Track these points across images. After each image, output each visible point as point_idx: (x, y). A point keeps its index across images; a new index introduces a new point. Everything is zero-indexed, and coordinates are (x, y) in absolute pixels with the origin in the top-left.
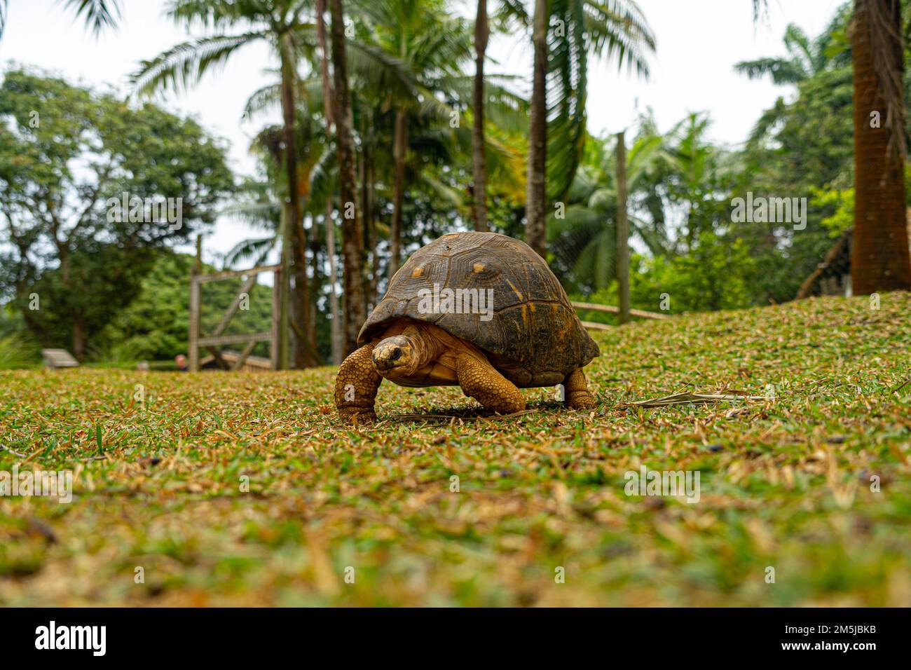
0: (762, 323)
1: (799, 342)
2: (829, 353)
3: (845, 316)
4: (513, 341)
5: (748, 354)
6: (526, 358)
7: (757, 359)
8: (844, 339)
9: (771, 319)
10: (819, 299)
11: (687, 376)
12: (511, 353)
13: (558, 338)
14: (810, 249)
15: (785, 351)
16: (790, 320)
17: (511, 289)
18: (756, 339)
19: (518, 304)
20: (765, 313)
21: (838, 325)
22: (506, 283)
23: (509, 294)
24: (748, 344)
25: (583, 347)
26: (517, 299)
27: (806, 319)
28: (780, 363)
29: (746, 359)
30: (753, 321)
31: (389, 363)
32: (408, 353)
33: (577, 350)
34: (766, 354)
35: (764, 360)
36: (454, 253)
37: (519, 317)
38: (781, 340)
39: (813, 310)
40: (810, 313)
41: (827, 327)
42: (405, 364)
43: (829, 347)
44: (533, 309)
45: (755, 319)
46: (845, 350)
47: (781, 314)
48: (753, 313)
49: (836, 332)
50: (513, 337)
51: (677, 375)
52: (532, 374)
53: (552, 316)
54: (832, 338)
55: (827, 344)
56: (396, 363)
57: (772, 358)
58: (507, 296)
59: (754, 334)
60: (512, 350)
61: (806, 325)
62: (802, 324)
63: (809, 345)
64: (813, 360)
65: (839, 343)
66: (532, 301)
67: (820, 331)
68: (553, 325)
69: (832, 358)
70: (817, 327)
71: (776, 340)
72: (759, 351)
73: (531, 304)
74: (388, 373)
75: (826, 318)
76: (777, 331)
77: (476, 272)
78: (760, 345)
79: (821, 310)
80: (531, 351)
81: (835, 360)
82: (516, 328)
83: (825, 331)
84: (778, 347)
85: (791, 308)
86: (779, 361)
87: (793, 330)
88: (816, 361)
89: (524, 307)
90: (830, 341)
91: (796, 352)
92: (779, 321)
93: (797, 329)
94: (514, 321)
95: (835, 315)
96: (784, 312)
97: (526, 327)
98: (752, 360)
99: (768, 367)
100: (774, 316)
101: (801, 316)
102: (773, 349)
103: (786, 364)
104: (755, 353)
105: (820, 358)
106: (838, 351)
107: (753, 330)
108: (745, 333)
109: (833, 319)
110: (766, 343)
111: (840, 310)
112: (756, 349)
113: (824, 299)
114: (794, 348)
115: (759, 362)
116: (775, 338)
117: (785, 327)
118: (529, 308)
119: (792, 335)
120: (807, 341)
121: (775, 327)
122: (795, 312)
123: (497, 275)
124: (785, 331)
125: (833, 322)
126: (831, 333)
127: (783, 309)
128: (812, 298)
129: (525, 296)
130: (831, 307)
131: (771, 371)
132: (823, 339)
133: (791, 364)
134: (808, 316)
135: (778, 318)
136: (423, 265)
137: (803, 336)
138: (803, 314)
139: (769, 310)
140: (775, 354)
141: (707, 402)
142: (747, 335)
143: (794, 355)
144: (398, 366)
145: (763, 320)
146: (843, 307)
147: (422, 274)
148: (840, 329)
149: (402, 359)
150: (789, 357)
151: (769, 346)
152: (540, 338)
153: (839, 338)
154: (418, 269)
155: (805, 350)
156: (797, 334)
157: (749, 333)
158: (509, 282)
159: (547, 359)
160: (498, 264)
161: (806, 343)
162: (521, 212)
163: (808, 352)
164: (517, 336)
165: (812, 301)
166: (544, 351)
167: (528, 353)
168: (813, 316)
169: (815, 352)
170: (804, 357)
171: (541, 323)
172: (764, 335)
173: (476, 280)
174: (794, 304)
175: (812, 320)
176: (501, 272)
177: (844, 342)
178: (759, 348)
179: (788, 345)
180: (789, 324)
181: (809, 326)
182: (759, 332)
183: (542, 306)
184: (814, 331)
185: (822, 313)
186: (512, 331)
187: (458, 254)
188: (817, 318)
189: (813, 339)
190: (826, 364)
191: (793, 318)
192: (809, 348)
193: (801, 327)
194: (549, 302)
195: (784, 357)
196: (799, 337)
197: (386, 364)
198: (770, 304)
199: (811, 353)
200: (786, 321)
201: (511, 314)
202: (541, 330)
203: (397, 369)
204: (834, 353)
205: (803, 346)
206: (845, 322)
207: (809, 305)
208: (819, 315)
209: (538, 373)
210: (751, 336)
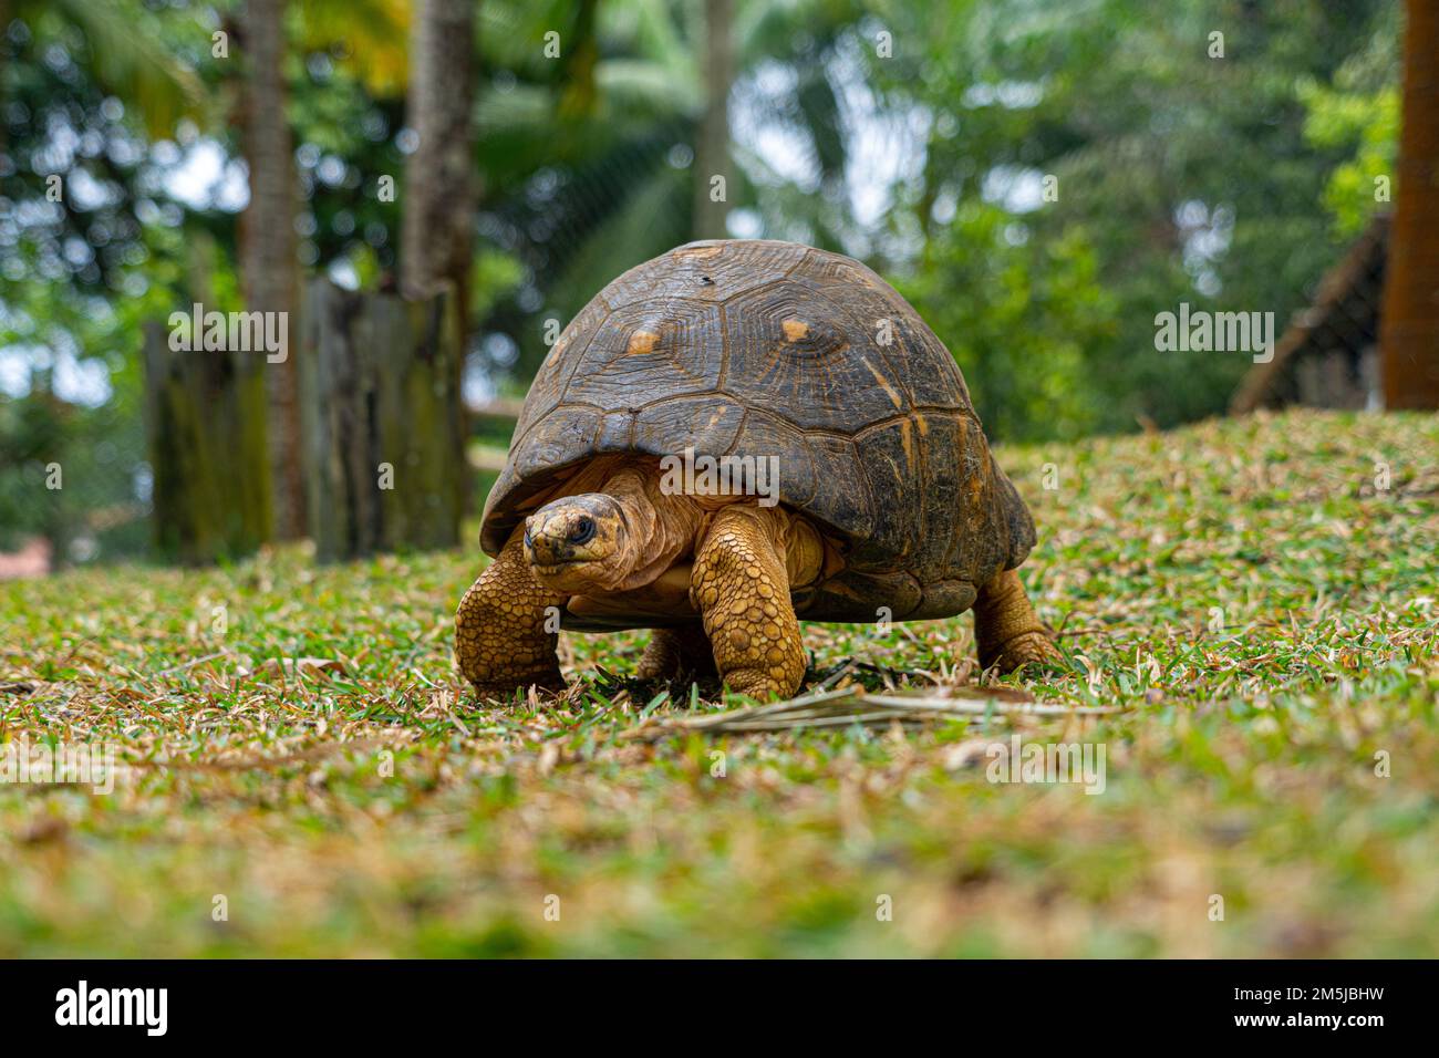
0: (1111, 487)
1: (1211, 547)
2: (1294, 580)
3: (1349, 470)
4: (887, 505)
5: (1059, 581)
6: (912, 546)
7: (1086, 597)
8: (1340, 541)
9: (1137, 477)
10: (1279, 419)
11: (871, 644)
12: (887, 536)
13: (970, 498)
14: (1276, 268)
15: (1169, 573)
16: (1190, 479)
17: (874, 382)
18: (1087, 534)
19: (893, 417)
20: (1124, 458)
21: (1323, 498)
22: (861, 365)
23: (872, 393)
24: (1063, 551)
25: (1012, 520)
26: (890, 404)
27: (1237, 478)
28: (1151, 609)
29: (1053, 595)
30: (1083, 479)
31: (563, 550)
32: (613, 534)
33: (1002, 529)
34: (1113, 582)
35: (1105, 601)
36: (729, 294)
37: (898, 450)
38: (1158, 539)
39: (1260, 450)
40: (1247, 461)
41: (1296, 505)
42: (603, 560)
43: (1294, 563)
44: (924, 427)
45: (1089, 472)
46: (1338, 573)
47: (1167, 463)
48: (1087, 458)
49: (1317, 518)
50: (887, 496)
51: (842, 639)
52: (921, 586)
53: (959, 445)
54: (1307, 536)
55: (1291, 554)
56: (579, 551)
57: (1126, 593)
58: (868, 398)
59: (1083, 521)
60: (887, 527)
61: (1236, 496)
62: (1225, 492)
63: (1239, 556)
64: (1245, 602)
65: (1324, 551)
66: (922, 408)
67: (1273, 514)
68: (960, 467)
69: (1300, 598)
70: (1267, 503)
71: (1145, 540)
72: (1093, 573)
73: (919, 417)
74: (559, 572)
75: (1293, 476)
76: (1150, 512)
77: (791, 339)
78: (1098, 552)
79: (1280, 452)
80: (922, 528)
81: (1306, 603)
82: (892, 474)
83: (1288, 514)
84: (1149, 562)
85: (1198, 443)
86: (1148, 602)
87: (1196, 511)
88: (1253, 605)
89: (905, 423)
90: (1301, 546)
91: (1199, 577)
92: (1159, 483)
93: (1207, 506)
94: (888, 459)
95: (1320, 468)
96: (1175, 455)
97: (912, 473)
98: (1072, 598)
99: (1114, 620)
100: (1146, 465)
101: (1222, 468)
102: (1135, 566)
103: (1169, 613)
104: (1082, 577)
105: (1267, 596)
106: (1319, 575)
107: (1081, 508)
108: (1058, 516)
109: (1315, 479)
110: (1116, 548)
111: (1337, 452)
112: (1084, 565)
113: (1294, 418)
114: (1195, 564)
115: (1090, 605)
116: (1143, 532)
117: (1175, 499)
118: (914, 423)
119: (1191, 524)
120: (1235, 544)
121: (1144, 500)
122: (1208, 454)
123: (838, 347)
124: (1173, 511)
125: (1313, 489)
126: (1306, 523)
127: (1174, 447)
128: (1262, 416)
129: (906, 398)
130: (1310, 443)
131: (1119, 633)
132: (1281, 538)
133: (1181, 614)
134: (1244, 469)
135: (1158, 472)
136: (652, 322)
137: (1223, 528)
138: (1229, 462)
139: (1132, 448)
140: (1137, 580)
141: (903, 720)
142: (1064, 524)
143: (1193, 586)
144: (583, 560)
145: (1115, 478)
146: (1345, 443)
147: (657, 346)
148: (1329, 510)
149: (596, 546)
150: (1178, 594)
151: (1123, 557)
152: (939, 498)
153: (1327, 538)
154: (642, 333)
155: (1227, 572)
156: (1206, 523)
157: (1069, 516)
158: (868, 365)
159: (950, 551)
160: (838, 320)
161: (1232, 550)
162: (395, 111)
163: (1235, 578)
164: (895, 493)
165: (1258, 425)
166: (946, 530)
167: (917, 535)
168: (1256, 469)
169: (1255, 577)
170: (1222, 593)
171: (939, 460)
172: (1111, 524)
173: (793, 359)
174: (1208, 430)
175: (1252, 481)
176: (846, 339)
177: (1338, 549)
178: (1093, 561)
179: (1179, 556)
180: (1186, 491)
181: (1244, 499)
182: (1098, 513)
183: (941, 422)
184: (1255, 516)
185: (1284, 459)
186: (884, 482)
187: (737, 295)
188: (1267, 475)
189: (1252, 538)
190: (1281, 614)
191: (1201, 474)
192: (1238, 564)
193: (1222, 500)
194: (952, 411)
195: (1163, 591)
196: (1211, 533)
197: (555, 549)
198: (1135, 430)
199: (1242, 581)
200: (1180, 481)
201: (879, 441)
202: (942, 481)
203: (580, 566)
204: (1307, 582)
205: (1222, 559)
206: (1345, 490)
207: (1251, 435)
208: (1275, 467)
209: (933, 583)
210: (1072, 525)
